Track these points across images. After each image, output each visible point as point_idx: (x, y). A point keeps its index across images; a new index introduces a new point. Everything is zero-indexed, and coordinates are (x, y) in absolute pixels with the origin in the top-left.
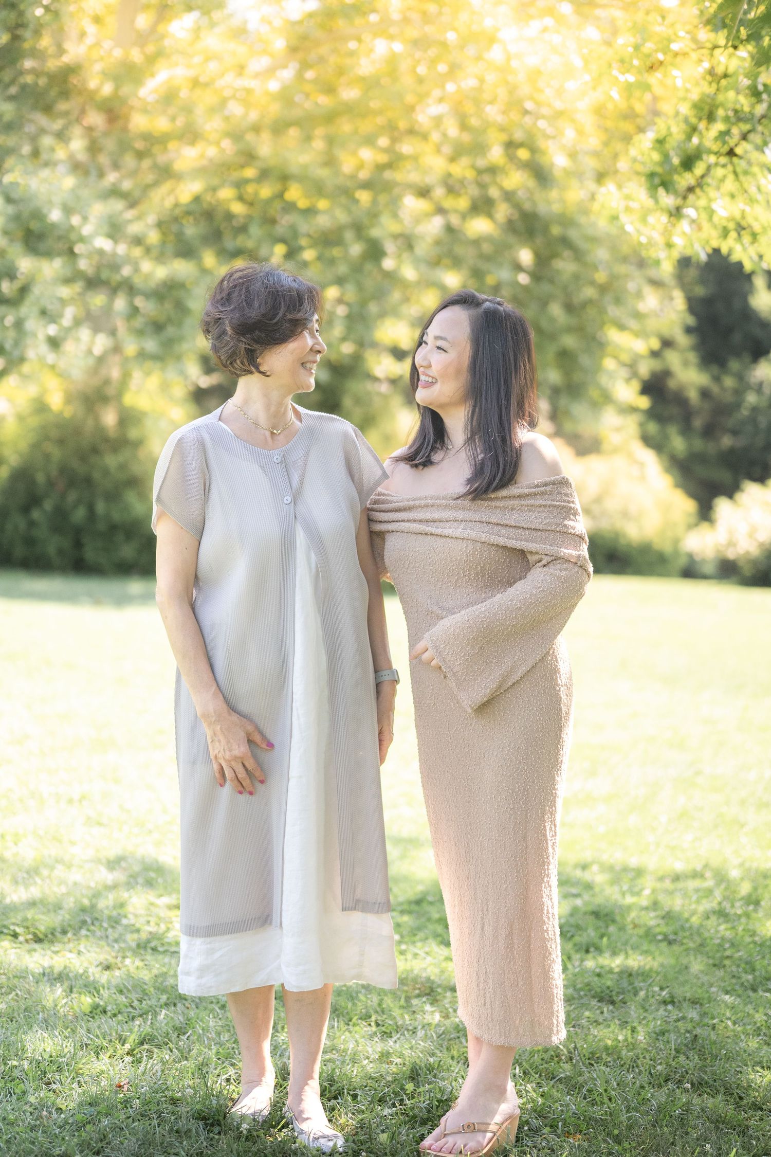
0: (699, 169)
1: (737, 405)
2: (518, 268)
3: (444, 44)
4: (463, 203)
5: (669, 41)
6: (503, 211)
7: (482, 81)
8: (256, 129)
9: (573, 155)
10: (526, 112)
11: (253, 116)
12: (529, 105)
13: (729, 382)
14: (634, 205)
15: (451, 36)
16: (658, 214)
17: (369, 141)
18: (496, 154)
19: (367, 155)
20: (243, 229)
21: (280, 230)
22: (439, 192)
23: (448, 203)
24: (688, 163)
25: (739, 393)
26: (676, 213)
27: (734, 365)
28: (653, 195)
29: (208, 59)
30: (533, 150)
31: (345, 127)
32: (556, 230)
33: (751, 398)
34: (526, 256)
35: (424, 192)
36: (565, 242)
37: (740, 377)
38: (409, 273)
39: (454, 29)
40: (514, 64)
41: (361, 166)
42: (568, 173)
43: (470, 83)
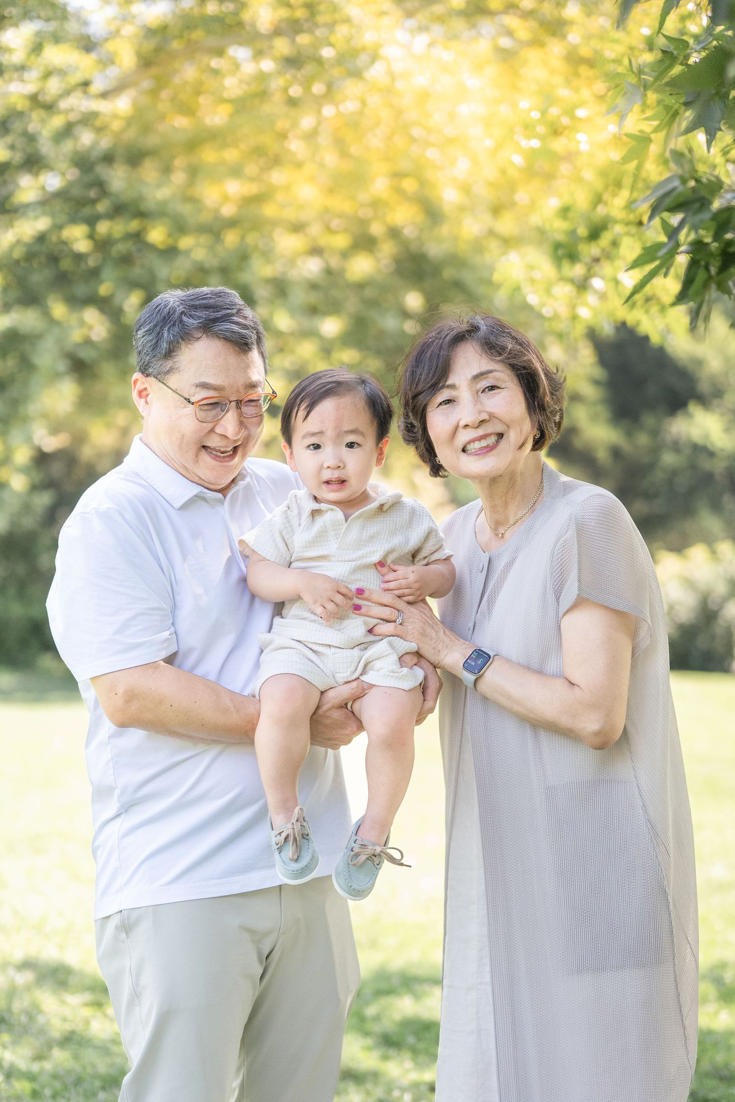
0: (605, 239)
1: (651, 466)
2: (406, 314)
3: (319, 61)
4: (341, 241)
5: (575, 107)
6: (387, 249)
7: (364, 103)
8: (108, 158)
9: (466, 189)
10: (413, 140)
11: (105, 143)
12: (416, 132)
13: (643, 439)
14: (537, 275)
15: (327, 53)
16: (561, 284)
17: (236, 172)
18: (380, 186)
19: (235, 188)
20: (94, 274)
21: (137, 272)
22: (315, 230)
23: (325, 240)
24: (594, 234)
25: (656, 450)
26: (582, 285)
27: (649, 420)
28: (559, 266)
29: (47, 75)
30: (423, 183)
31: (209, 155)
32: (448, 273)
33: (669, 459)
34: (414, 301)
35: (298, 228)
36: (458, 285)
37: (655, 433)
38: (283, 321)
39: (330, 45)
40: (399, 85)
41: (226, 198)
42: (462, 209)
43: (350, 106)
